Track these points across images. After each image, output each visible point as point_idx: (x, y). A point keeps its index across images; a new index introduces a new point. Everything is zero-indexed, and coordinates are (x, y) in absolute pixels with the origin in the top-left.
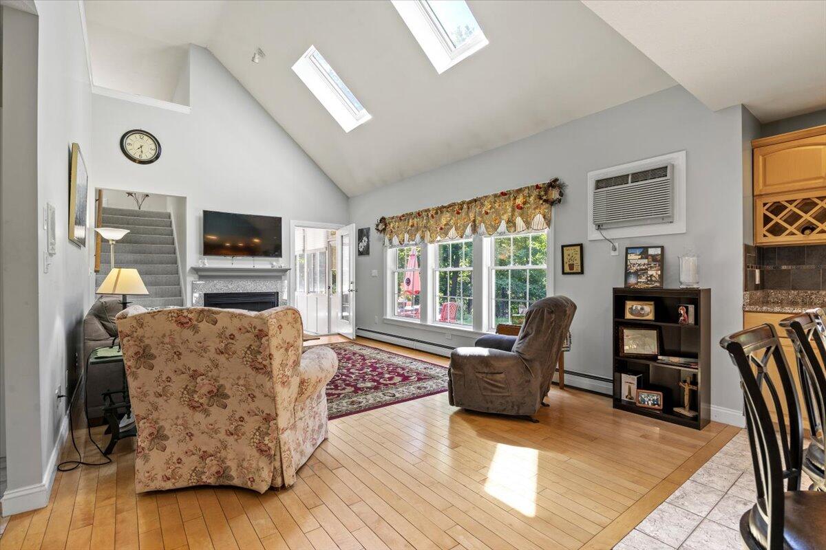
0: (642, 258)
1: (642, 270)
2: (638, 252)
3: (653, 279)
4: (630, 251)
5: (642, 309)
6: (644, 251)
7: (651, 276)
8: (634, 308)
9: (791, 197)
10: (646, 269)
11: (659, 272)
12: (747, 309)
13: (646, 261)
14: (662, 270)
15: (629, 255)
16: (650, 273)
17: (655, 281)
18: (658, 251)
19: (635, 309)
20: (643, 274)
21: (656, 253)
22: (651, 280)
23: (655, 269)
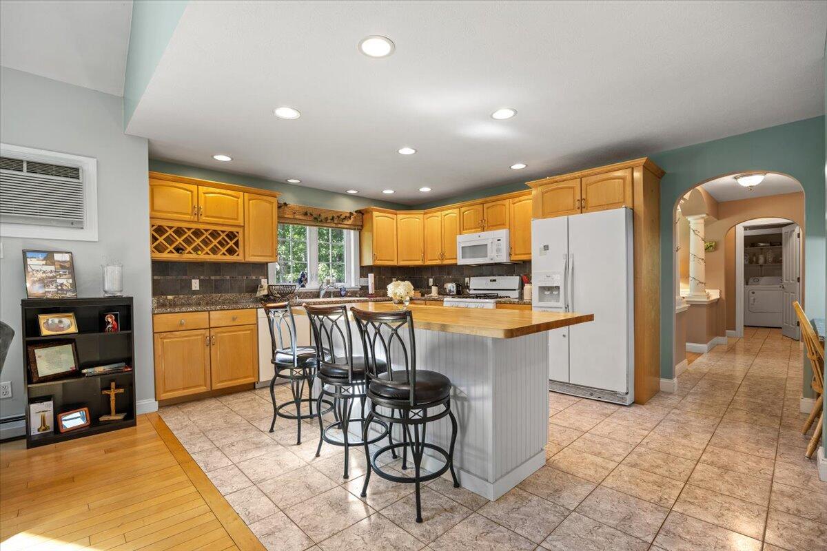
0: (46, 264)
1: (50, 278)
2: (41, 256)
3: (64, 288)
4: (28, 255)
5: (60, 322)
6: (49, 255)
7: (62, 285)
8: (50, 322)
9: (171, 224)
10: (55, 277)
11: (71, 281)
12: (156, 312)
13: (52, 268)
14: (74, 278)
15: (28, 260)
16: (59, 281)
17: (67, 291)
18: (66, 257)
19: (49, 324)
20: (51, 282)
21: (64, 260)
22: (62, 290)
23: (64, 277)
